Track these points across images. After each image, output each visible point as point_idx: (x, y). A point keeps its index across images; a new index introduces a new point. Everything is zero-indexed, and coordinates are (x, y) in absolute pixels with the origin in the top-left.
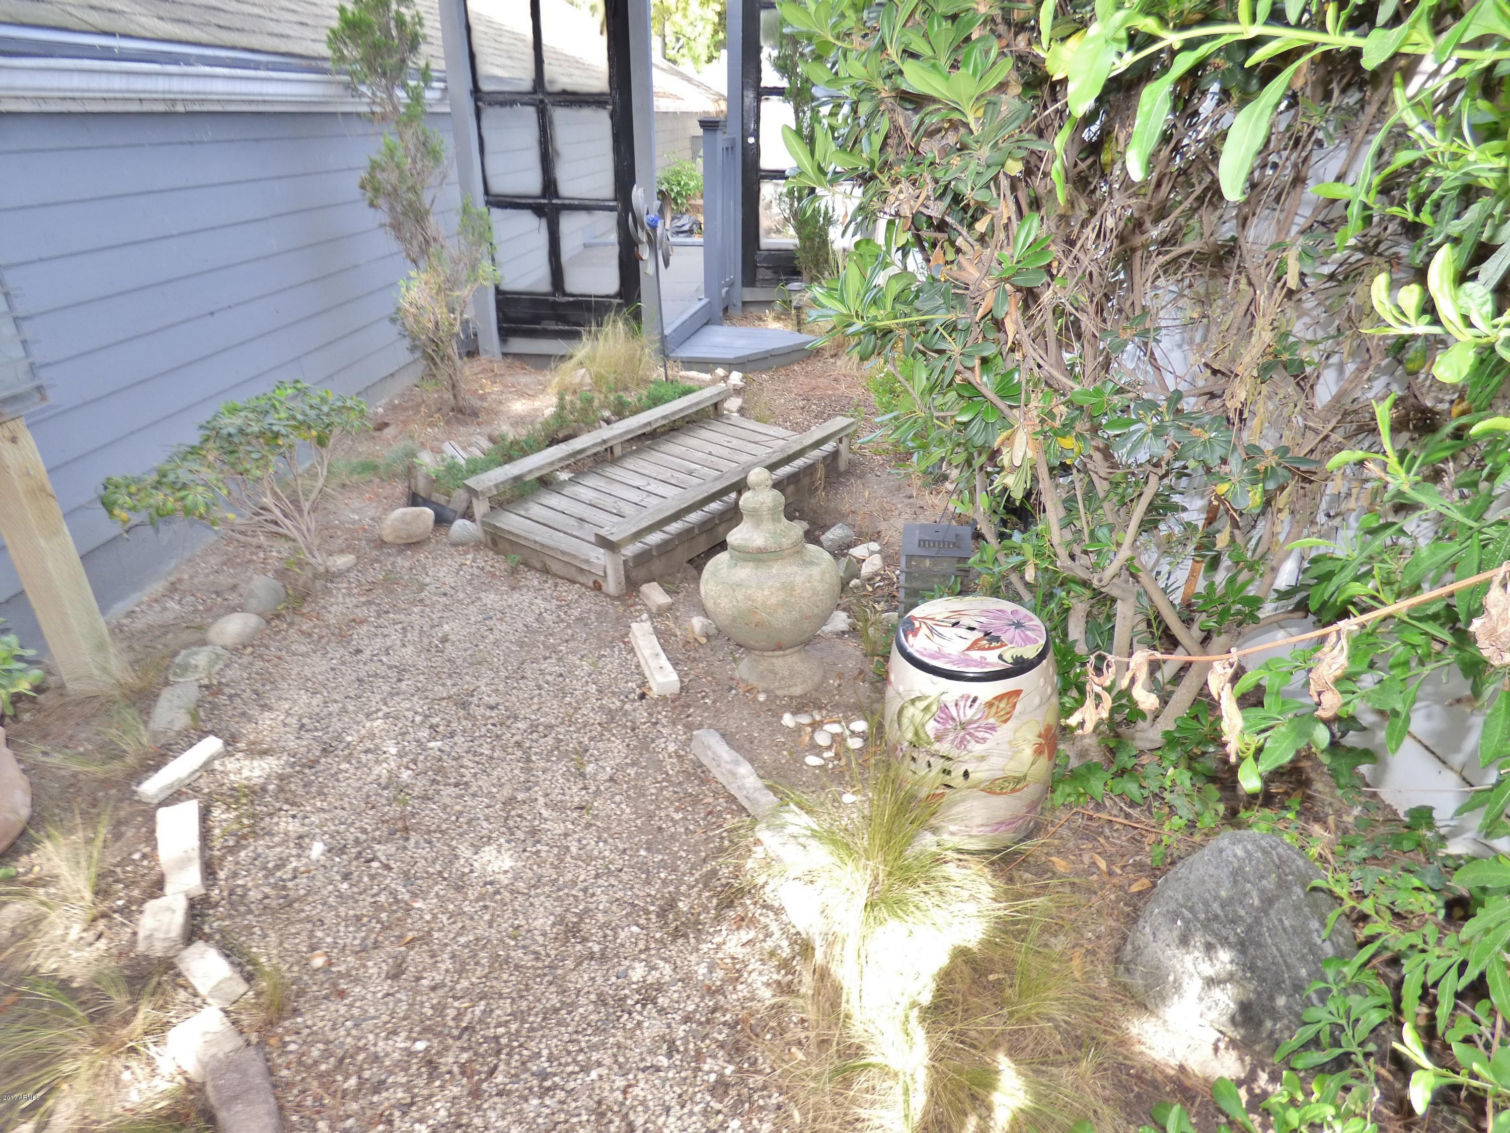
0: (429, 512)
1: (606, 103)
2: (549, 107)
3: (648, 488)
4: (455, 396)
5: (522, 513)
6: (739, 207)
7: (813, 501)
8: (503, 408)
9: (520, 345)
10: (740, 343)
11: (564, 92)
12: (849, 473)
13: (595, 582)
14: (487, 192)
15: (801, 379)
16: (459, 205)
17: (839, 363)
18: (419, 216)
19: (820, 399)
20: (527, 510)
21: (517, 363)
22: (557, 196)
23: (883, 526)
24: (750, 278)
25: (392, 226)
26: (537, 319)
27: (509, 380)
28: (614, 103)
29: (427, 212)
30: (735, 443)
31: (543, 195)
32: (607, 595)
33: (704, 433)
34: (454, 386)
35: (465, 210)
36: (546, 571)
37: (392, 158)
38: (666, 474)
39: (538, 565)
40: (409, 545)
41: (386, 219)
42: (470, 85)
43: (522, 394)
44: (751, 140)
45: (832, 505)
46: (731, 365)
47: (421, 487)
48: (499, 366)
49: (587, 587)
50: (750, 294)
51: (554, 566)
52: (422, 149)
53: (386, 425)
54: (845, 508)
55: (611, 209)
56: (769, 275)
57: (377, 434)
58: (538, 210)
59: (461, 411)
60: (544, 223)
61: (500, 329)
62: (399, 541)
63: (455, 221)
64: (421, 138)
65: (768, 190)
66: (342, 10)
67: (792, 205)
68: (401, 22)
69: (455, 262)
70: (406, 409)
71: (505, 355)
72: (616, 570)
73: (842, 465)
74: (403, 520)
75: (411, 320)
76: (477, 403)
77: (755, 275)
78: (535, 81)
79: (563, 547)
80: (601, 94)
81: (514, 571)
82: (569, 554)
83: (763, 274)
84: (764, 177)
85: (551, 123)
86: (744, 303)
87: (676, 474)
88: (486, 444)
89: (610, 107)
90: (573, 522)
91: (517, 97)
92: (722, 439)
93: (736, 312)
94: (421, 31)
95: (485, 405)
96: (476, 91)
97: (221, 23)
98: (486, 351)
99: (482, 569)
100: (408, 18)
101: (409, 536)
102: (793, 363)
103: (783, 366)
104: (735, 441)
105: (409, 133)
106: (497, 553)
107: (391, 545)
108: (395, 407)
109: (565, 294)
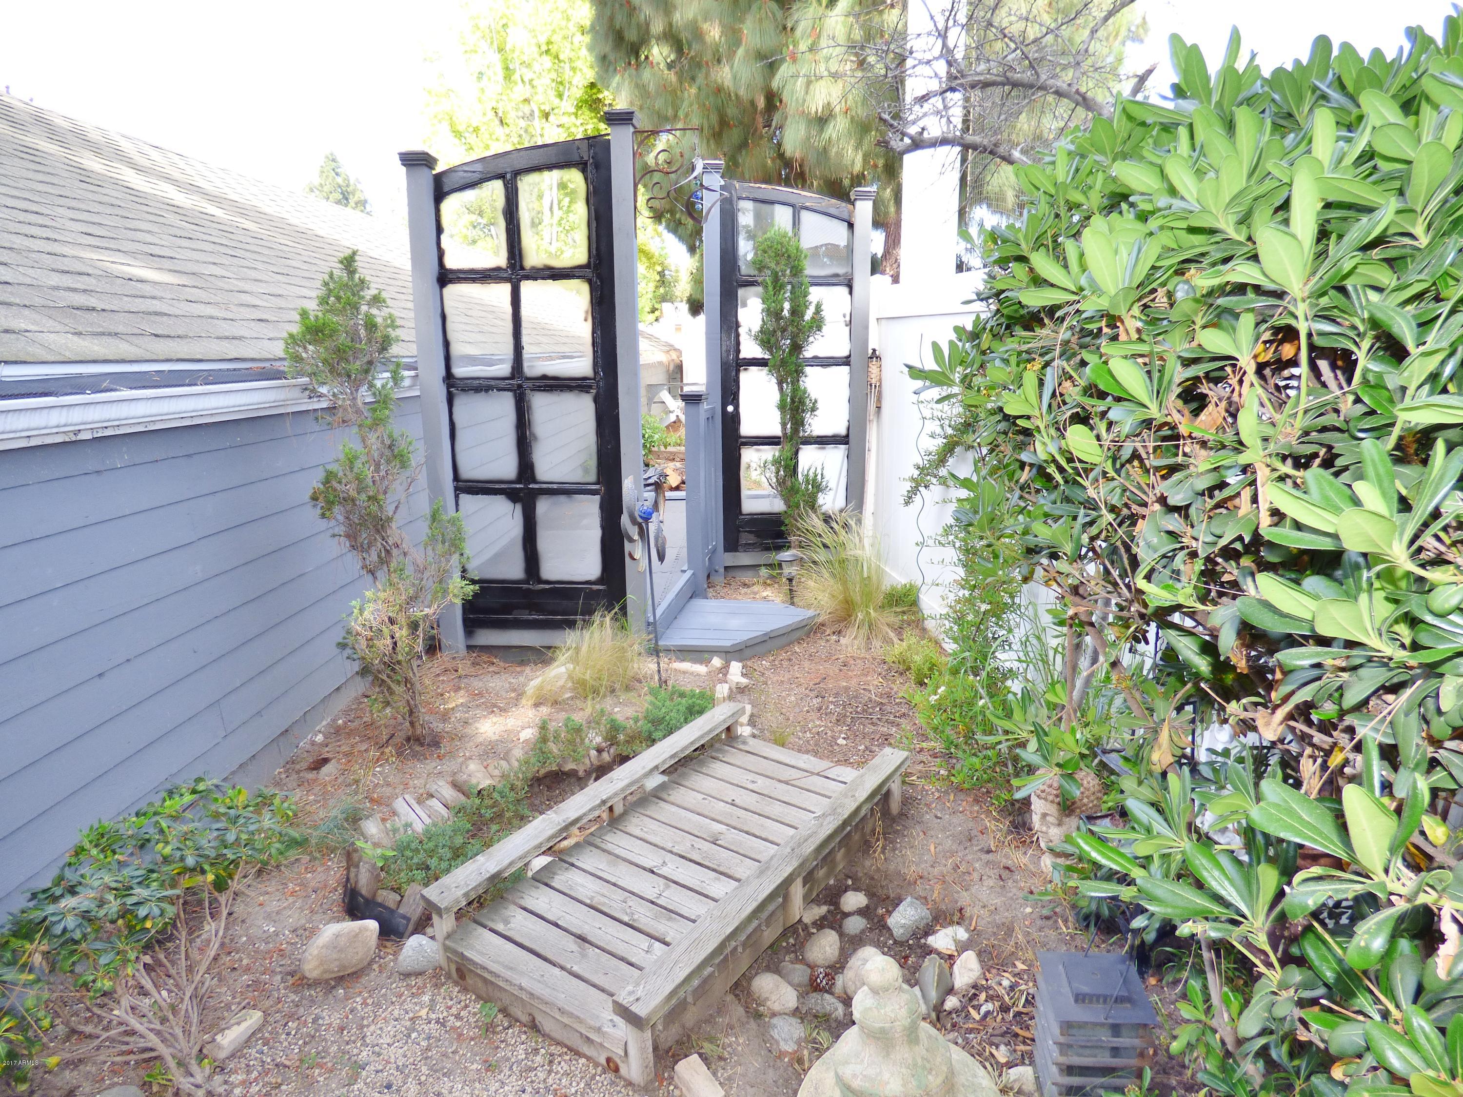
0: (372, 925)
1: (590, 387)
2: (528, 392)
3: (664, 871)
4: (412, 723)
5: (500, 927)
6: (720, 474)
7: (868, 863)
8: (468, 730)
9: (488, 637)
10: (735, 623)
11: (544, 377)
12: (903, 815)
13: (609, 1060)
14: (456, 477)
15: (806, 664)
16: (427, 511)
17: (843, 641)
18: (380, 525)
19: (837, 695)
20: (506, 922)
21: (485, 658)
22: (535, 481)
23: (964, 898)
24: (731, 544)
25: (348, 536)
26: (507, 609)
27: (477, 684)
28: (598, 387)
29: (389, 520)
30: (761, 784)
31: (519, 480)
32: (629, 1084)
33: (718, 768)
34: (411, 712)
35: (434, 517)
36: (534, 1026)
37: (351, 469)
38: (684, 845)
39: (525, 1019)
40: (340, 980)
41: (341, 530)
42: (442, 372)
43: (494, 708)
44: (730, 408)
45: (892, 867)
46: (730, 653)
47: (364, 881)
48: (464, 667)
49: (597, 1065)
50: (731, 559)
51: (547, 1025)
52: (387, 452)
53: (326, 761)
54: (911, 871)
55: (593, 493)
56: (751, 539)
57: (311, 775)
58: (513, 495)
59: (419, 740)
60: (519, 508)
61: (465, 620)
62: (327, 976)
63: (423, 529)
64: (388, 442)
65: (750, 456)
66: (304, 314)
67: (777, 472)
68: (371, 326)
69: (421, 571)
70: (350, 734)
71: (470, 648)
72: (642, 1050)
73: (895, 806)
74: (334, 945)
75: (363, 643)
76: (438, 726)
77: (738, 541)
78: (513, 368)
79: (561, 999)
80: (584, 379)
81: (490, 1028)
82: (571, 1015)
83: (746, 538)
84: (745, 444)
85: (529, 408)
86: (726, 568)
87: (699, 844)
88: (449, 793)
89: (594, 391)
90: (571, 944)
91: (493, 383)
92: (743, 778)
93: (719, 579)
94: (393, 334)
95: (448, 727)
96: (449, 377)
97: (159, 332)
98: (450, 647)
99: (441, 1023)
100: (379, 320)
101: (343, 967)
102: (791, 643)
103: (782, 648)
104: (761, 780)
105: (372, 438)
106: (465, 990)
107: (315, 983)
108: (338, 731)
109: (541, 581)
